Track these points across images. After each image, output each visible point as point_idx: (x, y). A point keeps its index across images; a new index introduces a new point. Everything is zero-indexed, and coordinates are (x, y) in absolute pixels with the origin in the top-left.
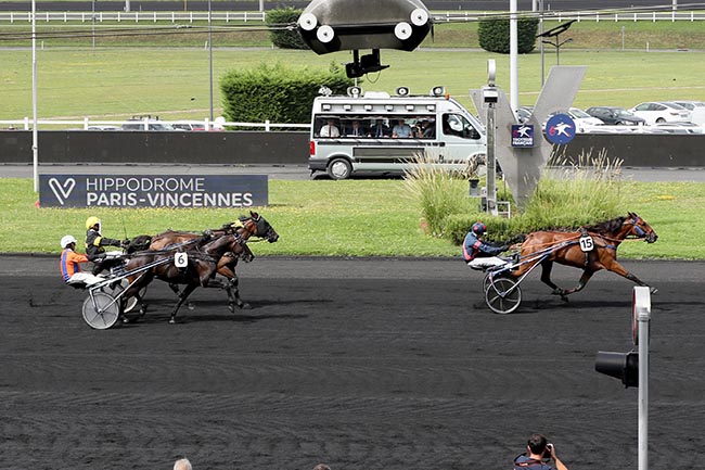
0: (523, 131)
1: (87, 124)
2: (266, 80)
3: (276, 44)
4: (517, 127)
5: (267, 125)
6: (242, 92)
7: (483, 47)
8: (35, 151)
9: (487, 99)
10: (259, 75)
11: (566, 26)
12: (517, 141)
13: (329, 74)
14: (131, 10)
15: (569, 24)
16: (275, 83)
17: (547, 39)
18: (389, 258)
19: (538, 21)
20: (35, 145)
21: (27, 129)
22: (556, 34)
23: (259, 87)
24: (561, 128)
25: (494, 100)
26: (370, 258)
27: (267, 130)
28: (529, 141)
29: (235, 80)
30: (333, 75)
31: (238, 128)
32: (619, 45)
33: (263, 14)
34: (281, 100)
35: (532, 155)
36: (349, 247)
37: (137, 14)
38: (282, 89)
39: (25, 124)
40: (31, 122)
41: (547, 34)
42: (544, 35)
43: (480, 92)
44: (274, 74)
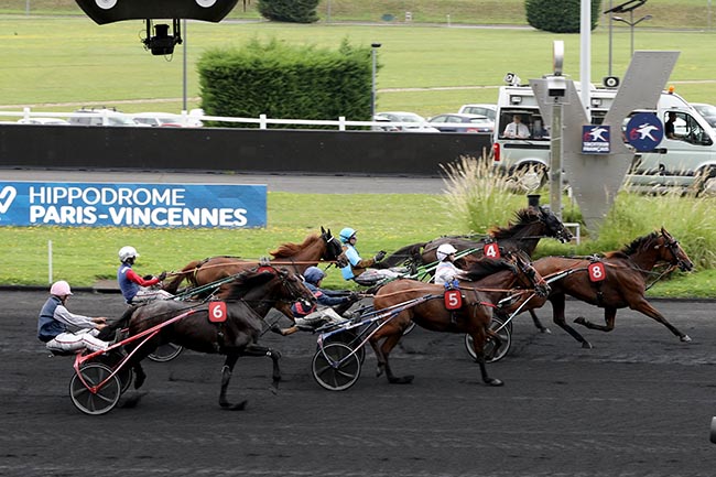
0: (596, 133)
1: (27, 117)
2: (257, 62)
3: (265, 15)
4: (587, 129)
5: (263, 121)
6: (226, 77)
7: (531, 24)
9: (553, 92)
10: (249, 55)
12: (588, 146)
13: (339, 56)
16: (270, 66)
17: (618, 16)
22: (630, 9)
23: (249, 71)
24: (646, 130)
25: (560, 93)
27: (263, 127)
28: (604, 147)
29: (218, 62)
30: (345, 58)
31: (221, 124)
32: (703, 24)
34: (276, 88)
35: (607, 164)
38: (279, 74)
41: (619, 9)
42: (615, 10)
43: (544, 83)
44: (268, 55)
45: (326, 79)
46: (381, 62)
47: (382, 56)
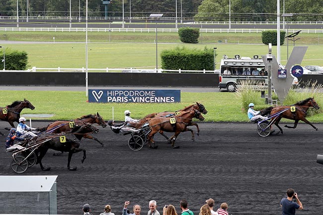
0: (282, 72)
1: (107, 70)
2: (179, 54)
3: (182, 41)
4: (279, 71)
5: (180, 71)
6: (169, 59)
7: (264, 43)
8: (87, 80)
9: (268, 59)
10: (176, 52)
11: (297, 33)
12: (280, 76)
13: (204, 52)
14: (125, 27)
15: (298, 32)
16: (183, 55)
17: (290, 38)
18: (229, 122)
19: (285, 33)
20: (87, 77)
21: (83, 72)
22: (293, 36)
23: (176, 57)
24: (297, 71)
25: (271, 59)
26: (222, 122)
27: (180, 72)
28: (285, 76)
29: (167, 54)
30: (206, 53)
31: (167, 72)
32: (317, 42)
33: (177, 30)
34: (185, 62)
35: (285, 81)
36: (213, 118)
37: (127, 29)
38: (185, 57)
39: (83, 70)
40: (85, 69)
41: (290, 36)
42: (288, 37)
43: (266, 56)
44: (182, 52)
45: (200, 59)
46: (217, 53)
47: (217, 52)
